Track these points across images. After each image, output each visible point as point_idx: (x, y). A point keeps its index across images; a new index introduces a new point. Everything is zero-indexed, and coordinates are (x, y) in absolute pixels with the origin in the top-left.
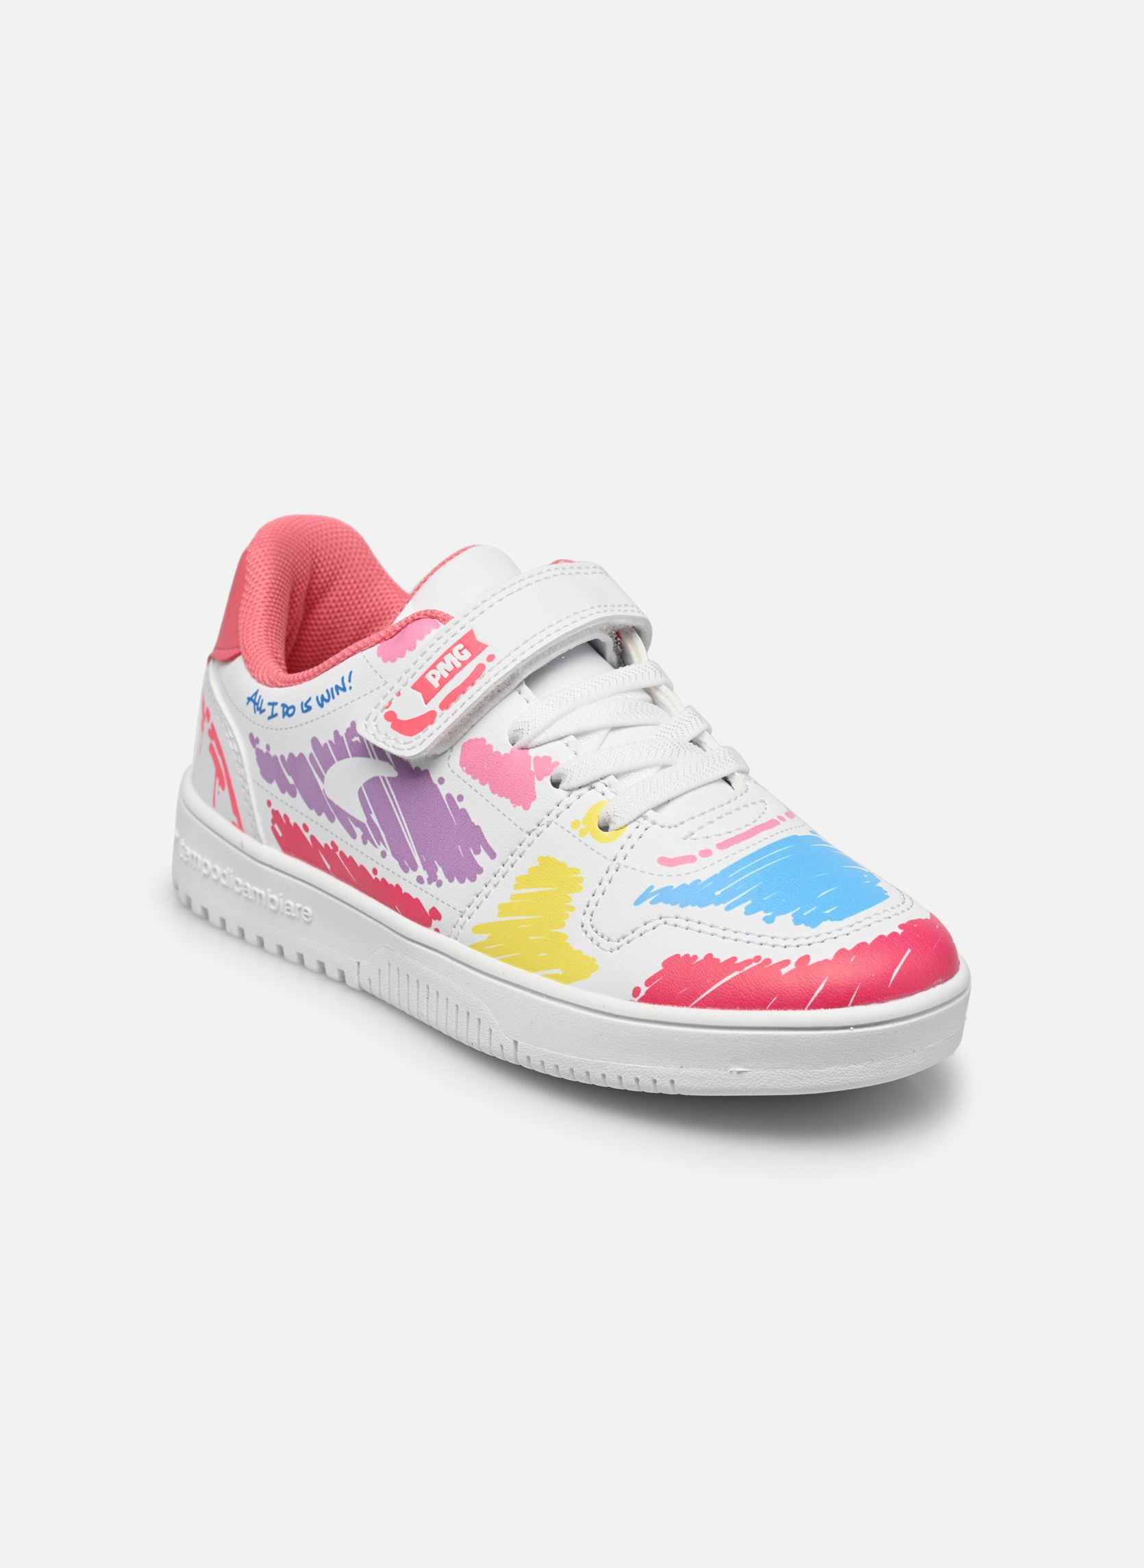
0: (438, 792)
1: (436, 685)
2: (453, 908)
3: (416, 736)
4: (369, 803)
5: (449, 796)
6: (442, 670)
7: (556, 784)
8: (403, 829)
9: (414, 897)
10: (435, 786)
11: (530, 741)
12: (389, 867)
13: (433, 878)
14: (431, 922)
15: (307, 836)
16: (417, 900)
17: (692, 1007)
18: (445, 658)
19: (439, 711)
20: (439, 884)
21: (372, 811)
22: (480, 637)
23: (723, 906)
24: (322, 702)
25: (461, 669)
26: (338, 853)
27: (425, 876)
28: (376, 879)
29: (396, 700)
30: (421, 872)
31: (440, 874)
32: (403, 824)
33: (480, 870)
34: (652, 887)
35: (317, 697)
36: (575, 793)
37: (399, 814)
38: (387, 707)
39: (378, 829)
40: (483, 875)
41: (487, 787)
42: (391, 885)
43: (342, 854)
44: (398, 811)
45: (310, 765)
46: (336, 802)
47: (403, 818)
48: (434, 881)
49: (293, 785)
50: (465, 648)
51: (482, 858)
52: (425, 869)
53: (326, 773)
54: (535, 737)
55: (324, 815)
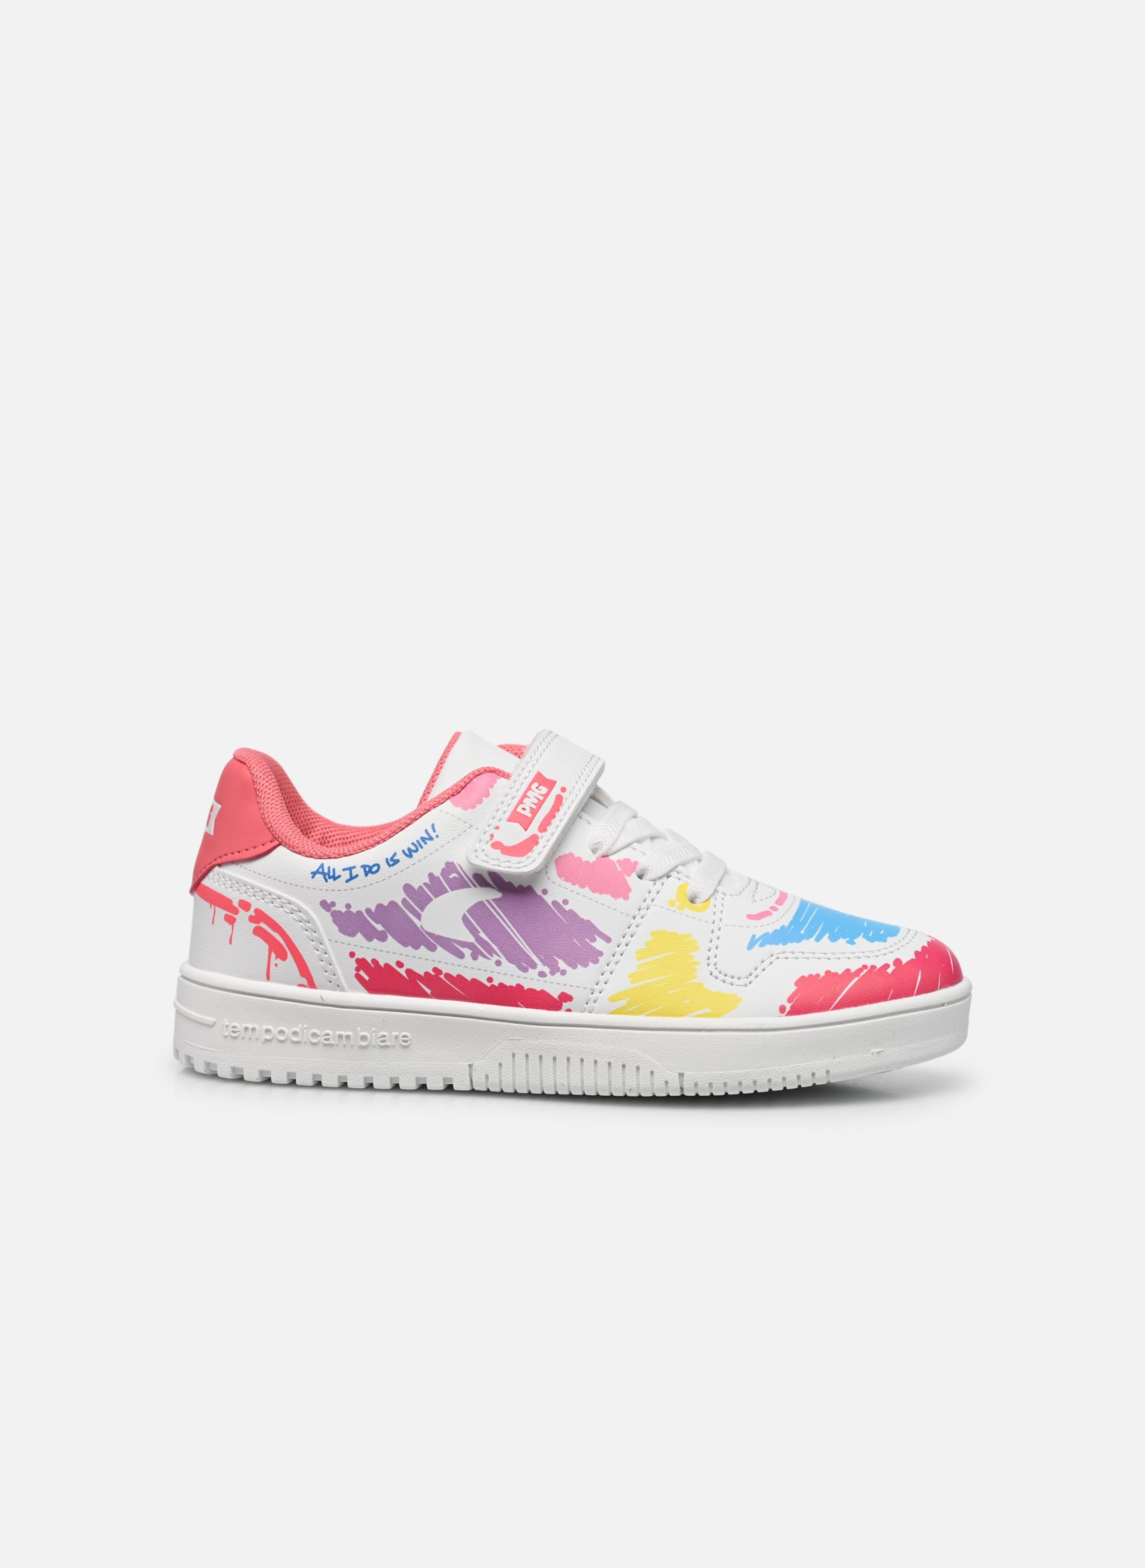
0: (544, 901)
1: (530, 815)
2: (584, 988)
3: (526, 856)
4: (475, 925)
5: (555, 903)
6: (529, 803)
7: (640, 877)
8: (515, 937)
9: (538, 989)
10: (540, 897)
11: (610, 849)
12: (505, 972)
13: (555, 970)
14: (562, 1005)
15: (402, 971)
16: (543, 991)
17: (832, 1010)
18: (528, 794)
19: (539, 834)
20: (563, 973)
21: (480, 930)
22: (548, 776)
23: (812, 939)
24: (409, 853)
25: (544, 800)
26: (442, 976)
27: (547, 970)
28: (493, 986)
29: (496, 833)
30: (541, 967)
31: (562, 965)
32: (514, 934)
33: (601, 954)
34: (754, 936)
35: (403, 851)
36: (659, 883)
37: (509, 927)
38: (491, 840)
39: (488, 944)
40: (603, 956)
41: (587, 889)
42: (511, 987)
43: (448, 976)
44: (507, 924)
45: (404, 909)
46: (437, 932)
47: (514, 929)
48: (558, 971)
49: (382, 931)
50: (540, 785)
51: (599, 944)
52: (544, 965)
53: (422, 910)
54: (613, 846)
55: (422, 947)
